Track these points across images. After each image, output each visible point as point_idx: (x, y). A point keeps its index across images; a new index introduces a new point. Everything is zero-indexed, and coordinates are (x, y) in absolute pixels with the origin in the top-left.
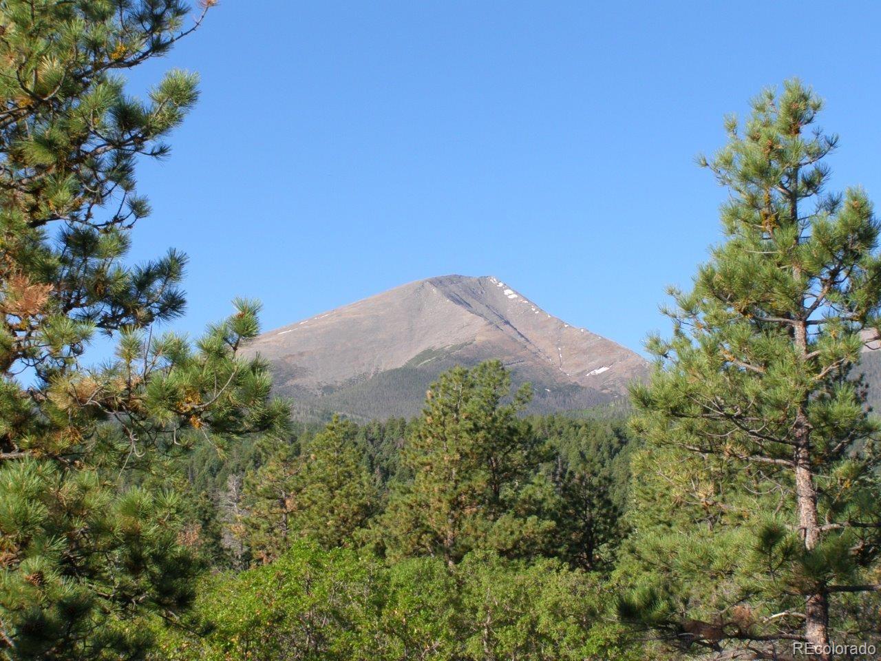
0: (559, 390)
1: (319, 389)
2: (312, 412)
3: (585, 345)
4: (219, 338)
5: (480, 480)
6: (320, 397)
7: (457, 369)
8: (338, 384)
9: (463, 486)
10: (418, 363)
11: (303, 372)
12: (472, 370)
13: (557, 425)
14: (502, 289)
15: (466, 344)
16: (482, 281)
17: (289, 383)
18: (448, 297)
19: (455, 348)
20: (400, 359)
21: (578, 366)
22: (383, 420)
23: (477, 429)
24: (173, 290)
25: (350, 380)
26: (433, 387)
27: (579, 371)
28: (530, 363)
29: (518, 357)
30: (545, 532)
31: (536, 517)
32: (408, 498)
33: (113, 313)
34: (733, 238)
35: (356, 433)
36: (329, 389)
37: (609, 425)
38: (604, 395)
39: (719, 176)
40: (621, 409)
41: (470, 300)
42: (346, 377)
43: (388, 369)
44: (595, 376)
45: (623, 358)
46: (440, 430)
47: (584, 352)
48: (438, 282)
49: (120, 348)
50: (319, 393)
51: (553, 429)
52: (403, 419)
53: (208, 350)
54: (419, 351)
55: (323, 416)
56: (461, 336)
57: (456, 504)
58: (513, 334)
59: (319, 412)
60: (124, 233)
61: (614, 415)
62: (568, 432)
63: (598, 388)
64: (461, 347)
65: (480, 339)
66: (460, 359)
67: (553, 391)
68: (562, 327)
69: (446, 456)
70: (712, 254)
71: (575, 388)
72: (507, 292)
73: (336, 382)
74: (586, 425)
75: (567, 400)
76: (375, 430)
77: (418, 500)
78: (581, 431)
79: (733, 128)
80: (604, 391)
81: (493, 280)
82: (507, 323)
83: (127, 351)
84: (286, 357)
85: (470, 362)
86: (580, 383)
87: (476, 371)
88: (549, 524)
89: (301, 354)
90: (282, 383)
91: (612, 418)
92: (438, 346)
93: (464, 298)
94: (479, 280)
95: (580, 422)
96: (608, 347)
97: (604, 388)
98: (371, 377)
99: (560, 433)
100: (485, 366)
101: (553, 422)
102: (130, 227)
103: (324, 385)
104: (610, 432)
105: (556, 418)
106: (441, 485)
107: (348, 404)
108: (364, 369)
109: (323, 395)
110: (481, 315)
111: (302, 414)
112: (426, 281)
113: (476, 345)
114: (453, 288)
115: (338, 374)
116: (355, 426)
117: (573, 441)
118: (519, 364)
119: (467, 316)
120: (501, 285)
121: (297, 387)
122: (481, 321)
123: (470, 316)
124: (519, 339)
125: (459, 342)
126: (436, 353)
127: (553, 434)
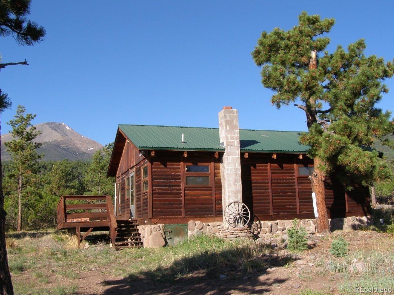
0: (81, 154)
3: (87, 142)
5: (63, 182)
9: (60, 183)
10: (42, 146)
13: (80, 164)
14: (65, 126)
16: (60, 124)
18: (51, 128)
19: (52, 142)
21: (86, 147)
23: (63, 172)
27: (86, 149)
28: (73, 146)
29: (70, 145)
38: (92, 155)
41: (57, 129)
44: (90, 150)
45: (98, 145)
46: (56, 173)
47: (87, 144)
48: (48, 124)
51: (78, 165)
56: (54, 139)
57: (58, 187)
58: (68, 138)
62: (82, 166)
63: (91, 153)
64: (54, 141)
65: (59, 140)
66: (53, 145)
67: (79, 154)
68: (82, 137)
69: (57, 178)
71: (85, 153)
72: (67, 127)
74: (87, 164)
75: (83, 156)
78: (86, 166)
81: (63, 124)
82: (67, 135)
85: (56, 146)
92: (47, 141)
93: (55, 128)
95: (86, 163)
96: (94, 142)
97: (93, 153)
99: (80, 166)
101: (78, 163)
106: (56, 183)
110: (60, 133)
112: (45, 123)
113: (58, 141)
114: (52, 126)
117: (84, 168)
120: (65, 125)
122: (59, 135)
123: (56, 133)
124: (70, 140)
125: (53, 140)
126: (47, 143)
127: (78, 166)
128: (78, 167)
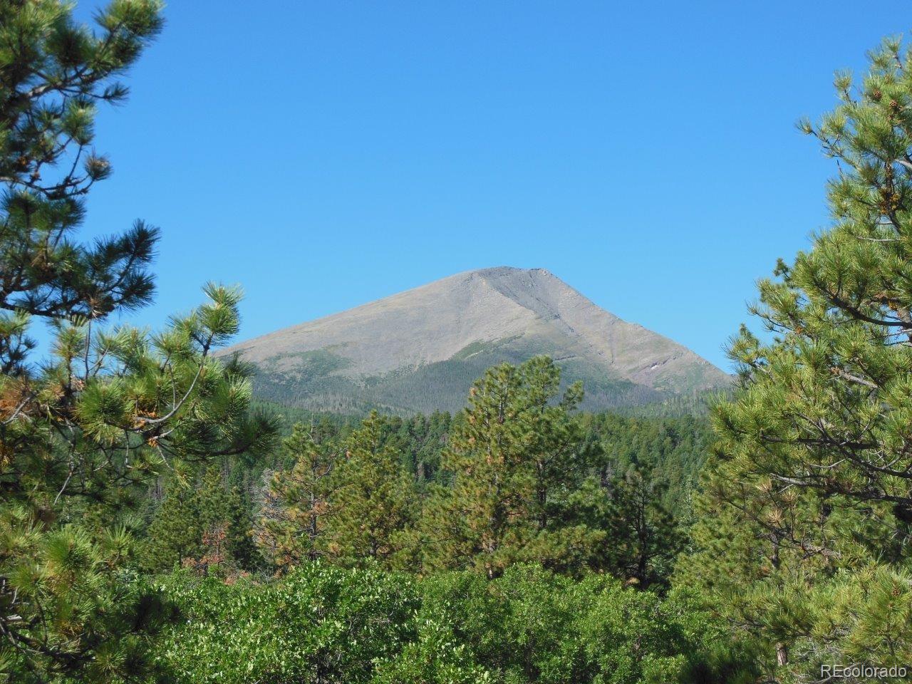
0: (610, 387)
1: (362, 381)
2: (355, 404)
3: (638, 341)
4: (186, 333)
6: (363, 388)
7: (504, 366)
8: (382, 376)
9: (506, 492)
10: (464, 356)
11: (346, 363)
12: (519, 367)
13: (608, 424)
14: (553, 283)
15: (515, 338)
16: (533, 274)
17: (331, 374)
18: (497, 289)
19: (503, 341)
20: (448, 351)
21: (630, 362)
22: (428, 414)
23: (522, 430)
24: (139, 272)
25: (395, 372)
26: (476, 385)
27: (631, 367)
28: (581, 358)
29: (570, 352)
30: (595, 542)
31: (585, 526)
32: (448, 502)
33: (64, 298)
34: (842, 222)
35: (399, 427)
36: (372, 381)
37: (661, 424)
38: (656, 392)
39: (826, 144)
40: (674, 408)
41: (520, 292)
42: (390, 369)
43: (434, 361)
44: (647, 373)
45: (677, 355)
46: (483, 430)
47: (637, 348)
48: (487, 274)
49: (59, 344)
50: (363, 384)
51: (603, 428)
52: (448, 413)
53: (169, 350)
54: (466, 343)
55: (365, 407)
56: (512, 329)
58: (563, 327)
59: (362, 404)
60: (77, 198)
61: (667, 414)
62: (619, 431)
63: (651, 385)
64: (510, 340)
65: (529, 333)
66: (508, 352)
67: (604, 387)
68: (615, 322)
69: (489, 458)
70: (815, 241)
71: (627, 385)
72: (559, 286)
73: (380, 374)
74: (638, 424)
75: (619, 397)
76: (418, 424)
77: (459, 504)
78: (632, 430)
79: (843, 86)
80: (657, 389)
81: (545, 273)
82: (557, 317)
83: (66, 347)
84: (330, 347)
85: (518, 356)
86: (632, 380)
87: (523, 368)
88: (599, 533)
89: (345, 345)
90: (324, 374)
91: (665, 417)
92: (486, 339)
93: (514, 290)
94: (529, 273)
95: (632, 420)
96: (662, 343)
97: (656, 385)
98: (416, 369)
99: (610, 431)
100: (534, 363)
101: (604, 420)
102: (85, 191)
103: (367, 376)
104: (662, 430)
105: (606, 416)
106: (483, 490)
107: (392, 396)
108: (409, 361)
109: (366, 387)
110: (531, 308)
111: (344, 406)
112: (475, 272)
113: (525, 339)
114: (504, 281)
115: (381, 365)
116: (399, 420)
117: (624, 440)
118: (570, 359)
119: (517, 309)
121: (339, 377)
122: (531, 315)
123: (519, 308)
124: (570, 333)
125: (507, 336)
126: (483, 346)
127: (602, 433)
128: (603, 437)
